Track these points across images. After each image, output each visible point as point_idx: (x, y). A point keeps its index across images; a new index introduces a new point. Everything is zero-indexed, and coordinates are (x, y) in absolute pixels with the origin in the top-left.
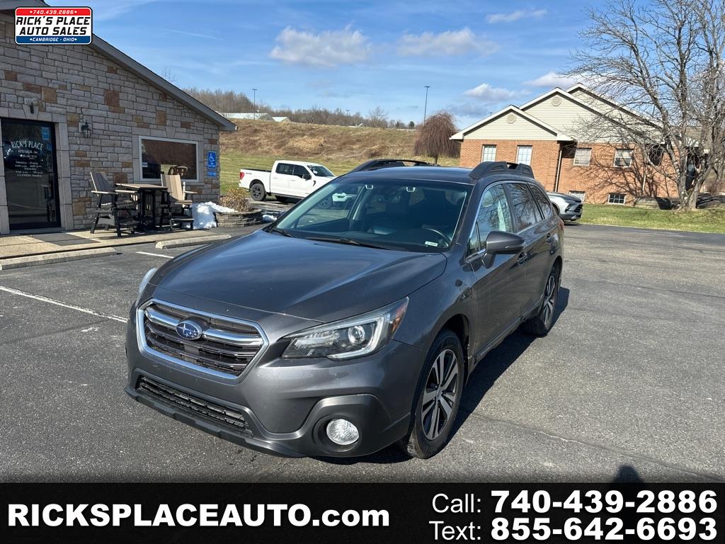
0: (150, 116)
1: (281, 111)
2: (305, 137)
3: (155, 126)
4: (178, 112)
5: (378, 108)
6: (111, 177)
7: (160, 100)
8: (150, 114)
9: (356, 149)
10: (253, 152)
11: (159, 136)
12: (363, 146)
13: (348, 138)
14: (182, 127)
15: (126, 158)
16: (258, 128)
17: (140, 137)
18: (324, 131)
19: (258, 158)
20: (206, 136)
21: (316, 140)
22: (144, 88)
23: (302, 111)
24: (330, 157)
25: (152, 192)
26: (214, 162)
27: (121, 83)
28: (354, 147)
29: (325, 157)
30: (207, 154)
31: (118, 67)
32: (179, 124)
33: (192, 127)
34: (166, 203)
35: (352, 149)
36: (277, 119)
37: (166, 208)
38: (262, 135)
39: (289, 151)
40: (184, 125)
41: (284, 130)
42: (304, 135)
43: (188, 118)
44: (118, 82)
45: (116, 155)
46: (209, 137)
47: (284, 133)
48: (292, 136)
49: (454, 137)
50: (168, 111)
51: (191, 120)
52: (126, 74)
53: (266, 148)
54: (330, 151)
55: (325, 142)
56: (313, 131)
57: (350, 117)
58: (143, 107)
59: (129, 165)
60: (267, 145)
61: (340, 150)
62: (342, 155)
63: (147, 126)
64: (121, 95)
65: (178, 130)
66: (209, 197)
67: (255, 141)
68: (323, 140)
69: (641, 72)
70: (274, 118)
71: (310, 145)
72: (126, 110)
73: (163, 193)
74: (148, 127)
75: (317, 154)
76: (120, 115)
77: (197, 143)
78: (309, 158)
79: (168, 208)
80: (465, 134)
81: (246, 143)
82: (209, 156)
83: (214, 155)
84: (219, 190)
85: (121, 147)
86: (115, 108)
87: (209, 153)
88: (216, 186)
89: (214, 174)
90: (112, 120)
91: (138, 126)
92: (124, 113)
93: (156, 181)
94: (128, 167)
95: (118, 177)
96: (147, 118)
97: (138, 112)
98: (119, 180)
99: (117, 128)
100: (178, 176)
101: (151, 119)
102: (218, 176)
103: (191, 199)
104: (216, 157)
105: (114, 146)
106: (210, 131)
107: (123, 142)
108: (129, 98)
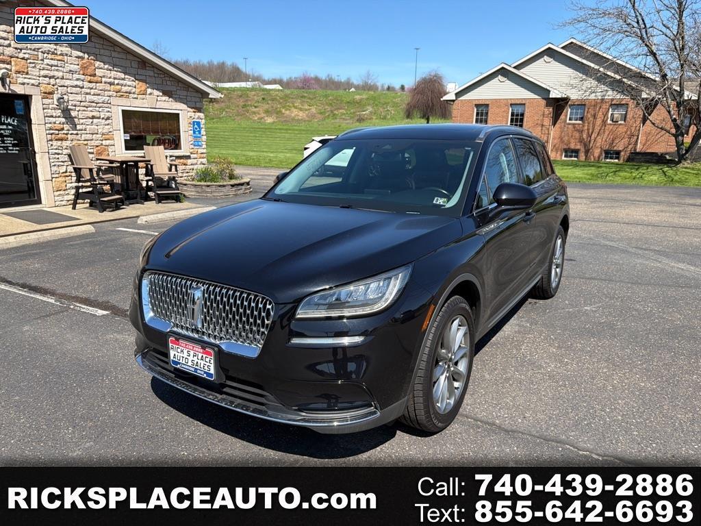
0: (129, 85)
1: (273, 79)
3: (135, 96)
4: (159, 81)
6: (92, 150)
7: (139, 68)
11: (139, 106)
12: (354, 112)
14: (164, 95)
15: (106, 129)
17: (120, 108)
20: (189, 104)
22: (121, 55)
23: (293, 78)
26: (200, 131)
27: (97, 51)
28: (345, 112)
30: (191, 123)
32: (160, 93)
33: (174, 96)
35: (343, 115)
36: (268, 87)
37: (151, 180)
39: (280, 119)
44: (93, 50)
45: (96, 127)
46: (193, 105)
50: (148, 79)
51: (174, 88)
52: (100, 41)
53: (258, 117)
57: (341, 82)
59: (110, 137)
60: (260, 114)
63: (126, 95)
64: (97, 64)
65: (159, 98)
66: (195, 167)
70: (266, 86)
72: (103, 79)
74: (128, 97)
76: (97, 84)
77: (180, 112)
82: (194, 125)
83: (198, 124)
84: (205, 159)
85: (99, 118)
86: (92, 78)
87: (194, 122)
88: (202, 155)
89: (200, 143)
90: (88, 91)
91: (116, 96)
92: (101, 82)
93: (139, 153)
94: (109, 139)
95: (99, 150)
96: (127, 88)
97: (116, 82)
98: (100, 154)
99: (95, 98)
100: (162, 147)
101: (130, 88)
102: (204, 146)
103: (176, 170)
104: (201, 126)
105: (93, 117)
106: (194, 99)
107: (102, 114)
108: (106, 67)
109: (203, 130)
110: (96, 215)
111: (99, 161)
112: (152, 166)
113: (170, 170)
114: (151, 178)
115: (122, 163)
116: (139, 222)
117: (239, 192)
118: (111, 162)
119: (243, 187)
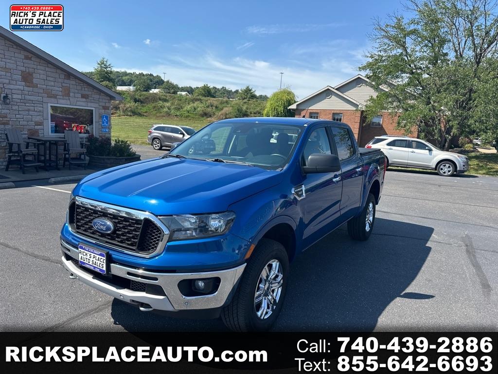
6: (27, 132)
7: (65, 79)
8: (57, 89)
11: (63, 103)
15: (38, 119)
17: (49, 105)
20: (101, 104)
25: (56, 143)
26: (107, 123)
27: (35, 67)
30: (101, 117)
31: (32, 55)
32: (80, 95)
34: (67, 151)
40: (83, 96)
43: (87, 91)
44: (32, 66)
46: (104, 105)
49: (291, 107)
50: (71, 86)
51: (90, 93)
52: (38, 60)
58: (53, 84)
64: (34, 75)
65: (78, 99)
73: (65, 144)
74: (56, 98)
76: (34, 89)
77: (94, 109)
80: (298, 105)
82: (103, 118)
83: (107, 117)
85: (34, 111)
86: (30, 84)
89: (107, 130)
90: (27, 92)
91: (48, 97)
95: (32, 132)
96: (55, 92)
97: (48, 87)
98: (33, 135)
99: (31, 98)
101: (58, 92)
102: (110, 132)
104: (109, 119)
105: (29, 110)
106: (104, 100)
107: (36, 108)
108: (41, 77)
111: (30, 140)
112: (68, 144)
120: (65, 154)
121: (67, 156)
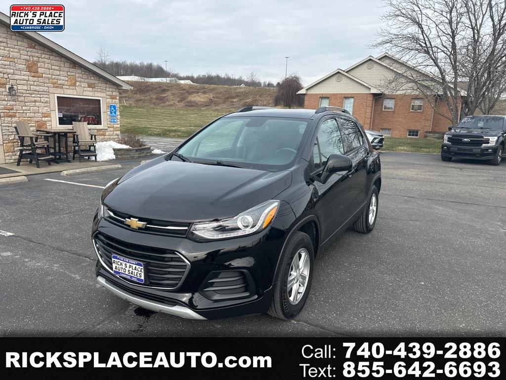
0: (63, 79)
1: (187, 76)
2: (200, 94)
3: (68, 87)
4: (85, 76)
5: (252, 73)
6: (34, 124)
7: (70, 68)
9: (235, 102)
10: (163, 105)
11: (70, 93)
12: (240, 100)
13: (229, 94)
14: (89, 87)
15: (45, 110)
16: (166, 88)
18: (214, 89)
19: (166, 109)
20: (108, 93)
21: (207, 96)
22: (57, 58)
23: (201, 76)
24: (217, 107)
25: (65, 134)
26: (115, 113)
27: (39, 55)
28: (234, 100)
29: (214, 108)
30: (109, 107)
31: (36, 44)
32: (86, 85)
33: (96, 87)
34: (76, 143)
35: (233, 102)
36: (182, 82)
37: (77, 146)
38: (169, 93)
39: (188, 104)
41: (185, 89)
42: (199, 92)
43: (93, 80)
44: (37, 55)
45: (37, 108)
46: (110, 93)
47: (184, 91)
48: (190, 93)
49: (299, 92)
50: (77, 75)
51: (96, 82)
52: (41, 48)
53: (172, 103)
54: (217, 104)
55: (213, 97)
56: (205, 90)
57: (235, 79)
58: (58, 73)
59: (48, 116)
60: (173, 100)
61: (224, 102)
62: (225, 106)
63: (61, 86)
64: (39, 64)
65: (85, 89)
66: (112, 137)
67: (164, 97)
68: (212, 96)
69: (425, 43)
70: (180, 81)
71: (203, 100)
72: (44, 75)
73: (74, 135)
74: (62, 88)
75: (208, 106)
76: (39, 79)
77: (101, 98)
78: (202, 108)
79: (78, 146)
80: (307, 90)
81: (157, 99)
82: (111, 108)
83: (114, 107)
84: (119, 132)
85: (41, 102)
86: (35, 74)
87: (111, 106)
88: (117, 129)
89: (115, 121)
90: (33, 83)
91: (54, 87)
92: (42, 77)
93: (70, 127)
94: (47, 117)
95: (39, 124)
96: (61, 81)
97: (54, 77)
98: (41, 127)
99: (37, 88)
100: (86, 123)
101: (64, 81)
102: (119, 123)
103: (95, 139)
104: (117, 109)
105: (35, 101)
106: (111, 89)
107: (42, 99)
108: (46, 66)
109: (118, 111)
110: (34, 170)
111: (38, 132)
112: (77, 136)
113: (92, 139)
114: (77, 144)
115: (55, 133)
116: (62, 174)
117: (142, 155)
118: (48, 133)
119: (145, 152)
120: (75, 147)
121: (77, 148)
